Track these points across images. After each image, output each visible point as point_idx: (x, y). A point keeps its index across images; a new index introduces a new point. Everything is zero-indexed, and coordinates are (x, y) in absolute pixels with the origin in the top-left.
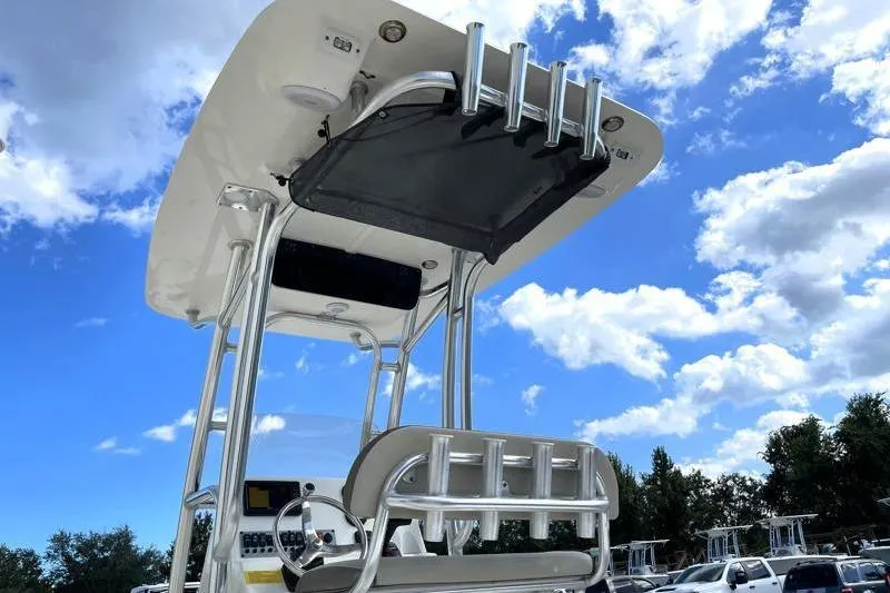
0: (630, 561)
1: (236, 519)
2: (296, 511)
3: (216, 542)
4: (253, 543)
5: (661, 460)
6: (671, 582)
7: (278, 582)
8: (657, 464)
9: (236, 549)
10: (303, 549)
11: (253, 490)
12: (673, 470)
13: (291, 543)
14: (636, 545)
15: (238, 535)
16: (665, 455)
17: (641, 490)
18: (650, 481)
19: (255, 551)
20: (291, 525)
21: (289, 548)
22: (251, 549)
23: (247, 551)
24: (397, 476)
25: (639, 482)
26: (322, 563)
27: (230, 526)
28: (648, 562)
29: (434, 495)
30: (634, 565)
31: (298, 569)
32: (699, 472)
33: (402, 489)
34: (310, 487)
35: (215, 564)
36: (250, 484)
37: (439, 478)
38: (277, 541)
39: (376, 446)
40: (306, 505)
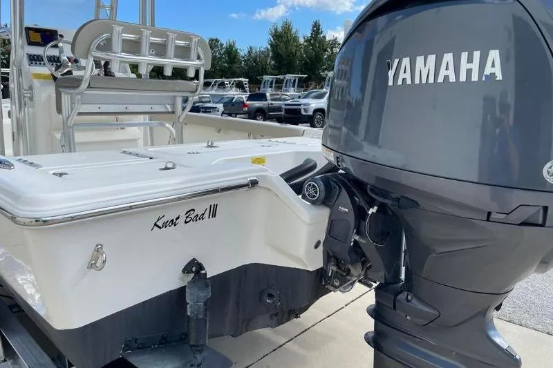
0: (284, 84)
1: (22, 47)
2: (56, 46)
3: (14, 58)
4: (34, 59)
5: (317, 29)
6: (299, 97)
7: (50, 79)
8: (314, 31)
9: (26, 61)
10: (61, 65)
11: (31, 32)
12: (322, 35)
13: (56, 62)
14: (289, 76)
15: (26, 56)
16: (319, 25)
17: (301, 45)
18: (308, 41)
19: (36, 63)
20: (55, 52)
21: (55, 64)
22: (34, 62)
23: (32, 63)
24: (97, 42)
25: (302, 40)
26: (72, 74)
27: (20, 51)
28: (294, 86)
29: (115, 53)
30: (286, 87)
31: (58, 75)
32: (336, 39)
33: (99, 48)
34: (61, 36)
35: (15, 68)
36: (28, 29)
37: (117, 45)
38: (46, 60)
39: (86, 27)
40: (60, 44)
